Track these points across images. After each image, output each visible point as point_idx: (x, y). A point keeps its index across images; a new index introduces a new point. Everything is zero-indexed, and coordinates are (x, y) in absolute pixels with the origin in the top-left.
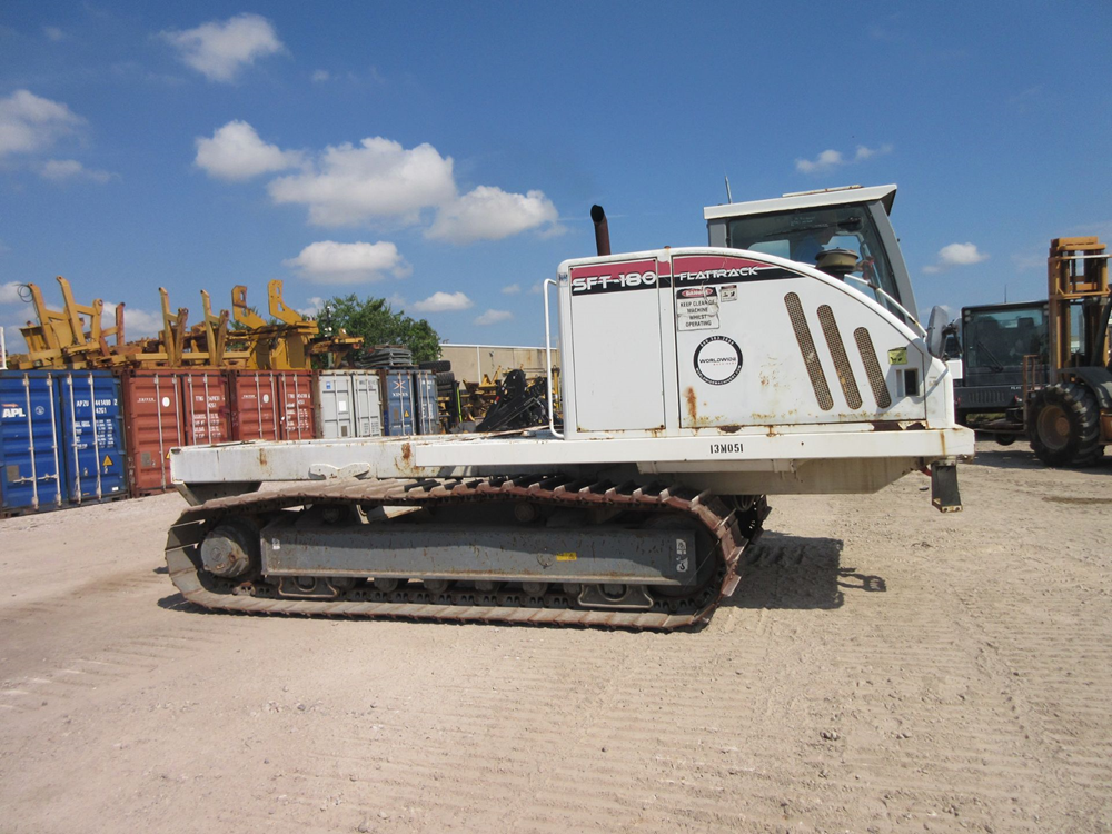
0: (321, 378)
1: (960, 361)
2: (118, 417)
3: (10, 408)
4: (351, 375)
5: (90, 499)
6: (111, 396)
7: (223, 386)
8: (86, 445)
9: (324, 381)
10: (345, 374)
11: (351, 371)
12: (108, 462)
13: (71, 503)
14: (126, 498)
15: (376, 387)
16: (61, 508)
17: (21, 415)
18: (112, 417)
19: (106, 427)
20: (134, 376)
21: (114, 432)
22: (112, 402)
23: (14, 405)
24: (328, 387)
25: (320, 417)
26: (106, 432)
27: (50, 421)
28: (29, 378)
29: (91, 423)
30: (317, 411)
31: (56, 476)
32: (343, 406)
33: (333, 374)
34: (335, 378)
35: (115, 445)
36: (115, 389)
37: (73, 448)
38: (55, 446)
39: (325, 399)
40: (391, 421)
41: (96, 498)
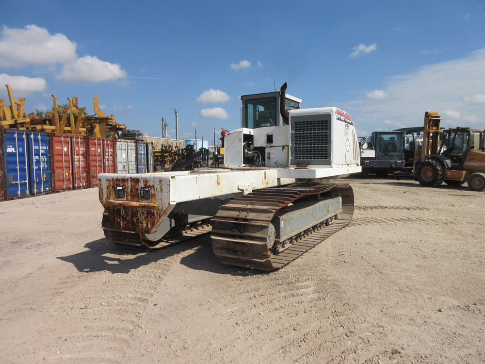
0: (117, 143)
1: (374, 151)
2: (49, 155)
3: (10, 147)
4: (127, 142)
5: (39, 193)
6: (45, 144)
7: (84, 144)
8: (37, 167)
9: (118, 144)
10: (124, 142)
11: (127, 140)
12: (45, 176)
13: (32, 194)
14: (52, 193)
15: (134, 148)
16: (28, 197)
17: (14, 151)
18: (46, 155)
19: (44, 159)
20: (54, 136)
21: (47, 162)
22: (46, 148)
23: (11, 146)
24: (119, 147)
25: (116, 160)
26: (44, 161)
27: (25, 155)
28: (17, 134)
29: (39, 157)
30: (115, 158)
31: (27, 181)
32: (124, 156)
33: (121, 141)
34: (122, 143)
35: (47, 168)
36: (47, 142)
37: (33, 168)
38: (26, 167)
39: (118, 152)
40: (139, 164)
41: (41, 193)
